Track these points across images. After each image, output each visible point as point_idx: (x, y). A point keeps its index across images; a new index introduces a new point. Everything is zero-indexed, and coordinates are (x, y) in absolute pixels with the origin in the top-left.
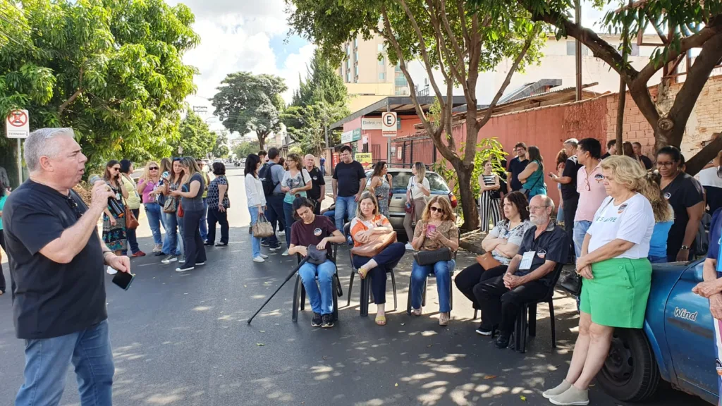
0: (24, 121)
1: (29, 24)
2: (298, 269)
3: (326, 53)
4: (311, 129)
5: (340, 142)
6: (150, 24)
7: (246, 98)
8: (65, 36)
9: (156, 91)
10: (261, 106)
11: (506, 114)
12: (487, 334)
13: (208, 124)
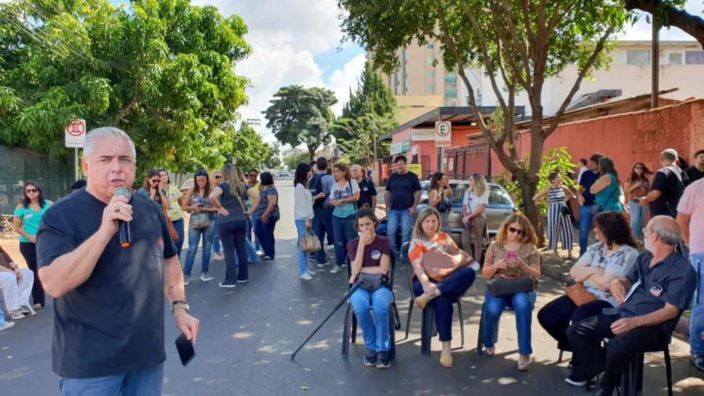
0: (81, 131)
1: (90, 37)
2: (349, 296)
3: (379, 60)
4: (360, 141)
5: (389, 153)
6: (203, 35)
7: (298, 111)
8: (122, 47)
9: (208, 101)
10: (312, 119)
11: (570, 123)
12: (579, 384)
13: (261, 136)
